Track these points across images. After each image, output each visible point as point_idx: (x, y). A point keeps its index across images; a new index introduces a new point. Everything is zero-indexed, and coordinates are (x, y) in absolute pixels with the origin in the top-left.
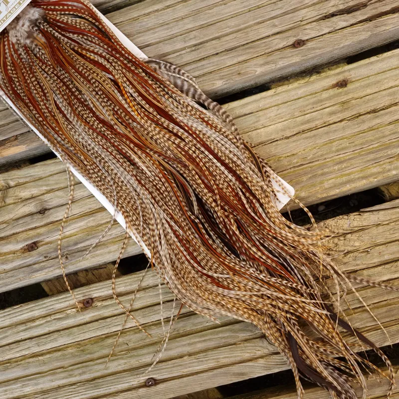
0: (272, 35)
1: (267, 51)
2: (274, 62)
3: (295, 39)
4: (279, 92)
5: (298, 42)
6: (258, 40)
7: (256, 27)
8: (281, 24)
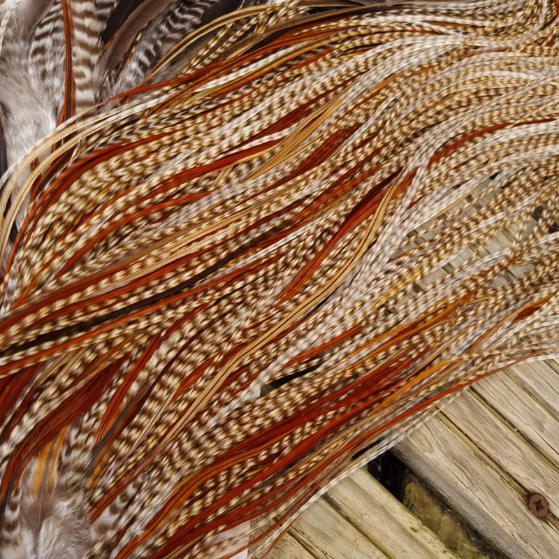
0: (519, 431)
1: (483, 445)
2: (473, 479)
3: (543, 490)
4: (422, 540)
5: (540, 502)
6: (492, 407)
7: (514, 388)
8: (550, 436)
